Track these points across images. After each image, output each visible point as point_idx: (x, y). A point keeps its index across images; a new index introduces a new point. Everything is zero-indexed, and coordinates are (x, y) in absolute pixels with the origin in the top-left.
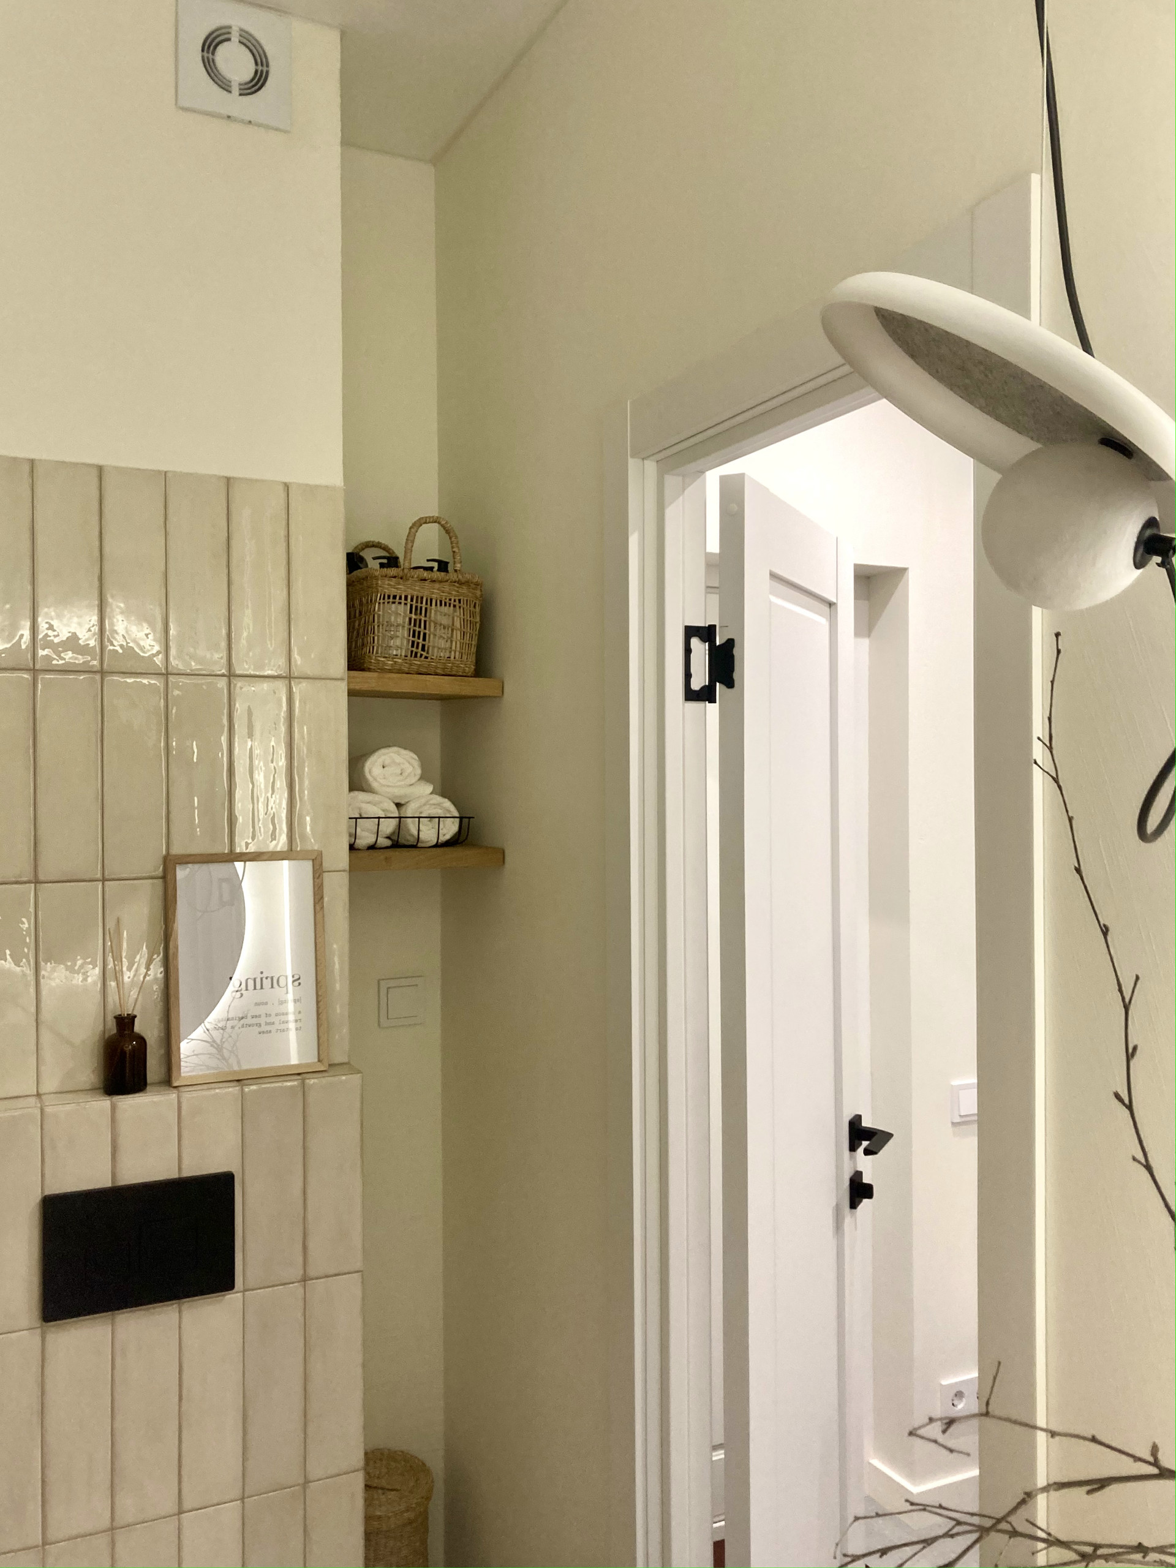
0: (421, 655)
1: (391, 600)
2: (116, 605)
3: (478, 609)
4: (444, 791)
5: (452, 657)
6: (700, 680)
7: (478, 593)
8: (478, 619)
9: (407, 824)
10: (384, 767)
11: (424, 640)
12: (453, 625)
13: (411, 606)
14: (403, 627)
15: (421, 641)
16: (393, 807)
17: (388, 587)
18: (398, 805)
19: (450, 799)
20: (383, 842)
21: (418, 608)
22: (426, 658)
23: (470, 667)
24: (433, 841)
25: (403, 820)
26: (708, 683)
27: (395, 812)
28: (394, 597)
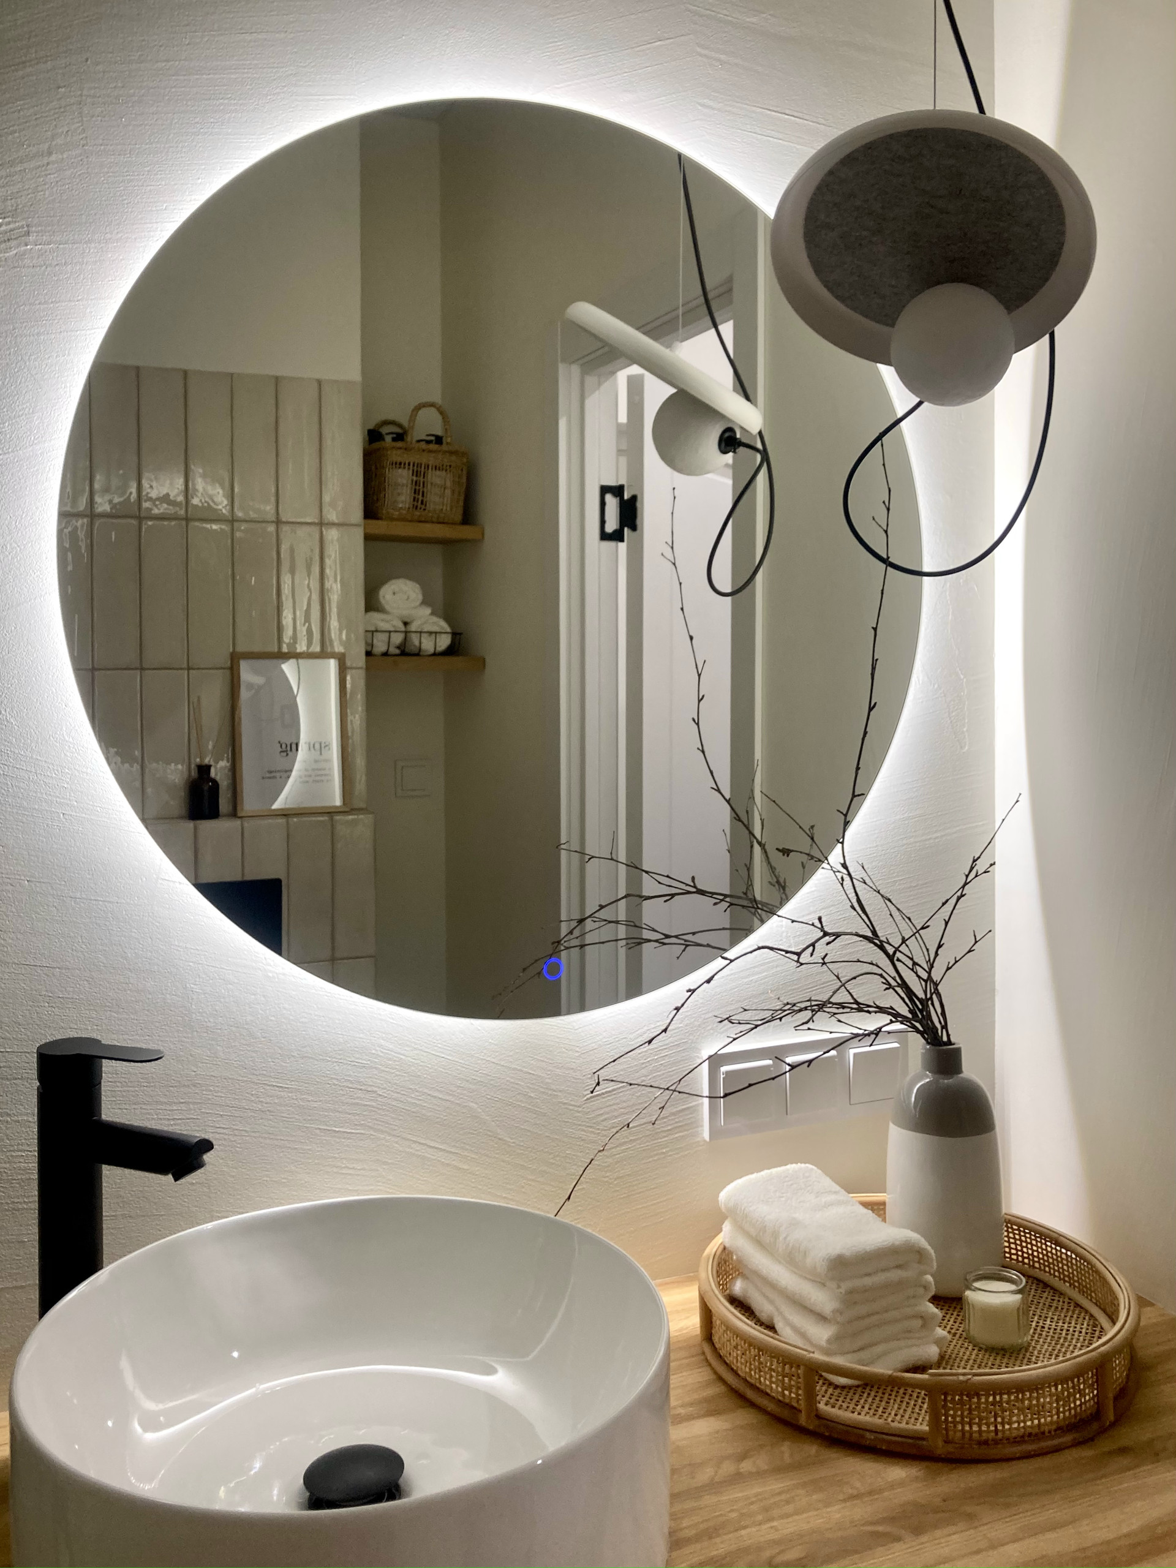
0: (421, 508)
1: (398, 466)
2: (197, 470)
3: (465, 472)
4: (447, 619)
5: (445, 509)
6: (611, 526)
7: (465, 460)
8: (465, 480)
9: (411, 637)
10: (394, 593)
11: (423, 496)
12: (445, 484)
13: (413, 471)
14: (407, 486)
15: (420, 497)
16: (401, 625)
17: (395, 456)
18: (406, 624)
19: (444, 619)
20: (393, 650)
21: (419, 471)
22: (424, 510)
23: (458, 517)
24: (432, 651)
25: (408, 634)
26: (618, 527)
27: (403, 628)
28: (400, 464)
